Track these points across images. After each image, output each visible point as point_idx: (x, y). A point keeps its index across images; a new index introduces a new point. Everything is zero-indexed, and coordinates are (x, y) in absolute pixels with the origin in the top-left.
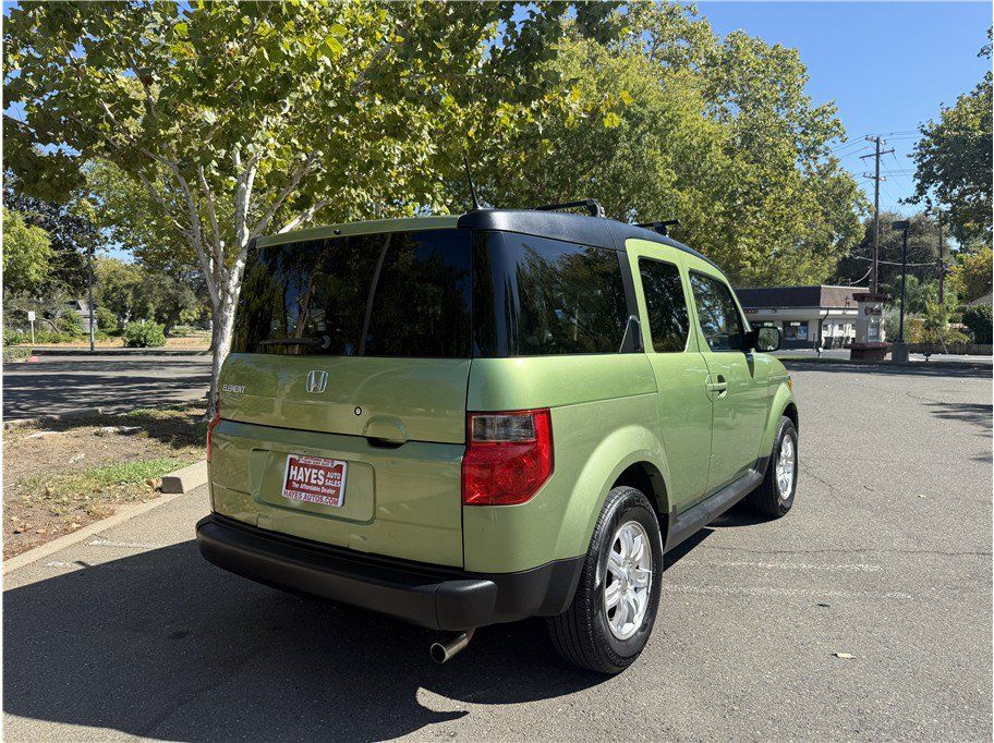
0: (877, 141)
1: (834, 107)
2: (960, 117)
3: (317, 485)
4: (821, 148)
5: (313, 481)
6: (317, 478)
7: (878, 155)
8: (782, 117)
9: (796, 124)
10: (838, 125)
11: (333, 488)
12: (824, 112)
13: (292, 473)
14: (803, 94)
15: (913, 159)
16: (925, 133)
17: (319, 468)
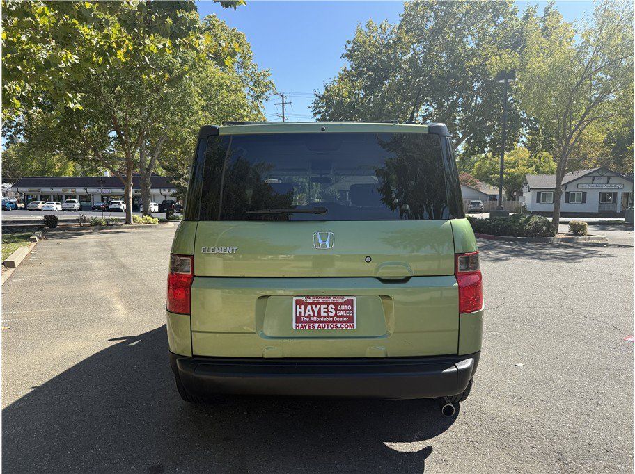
0: (283, 96)
1: (270, 72)
2: (339, 90)
3: (328, 316)
4: (264, 96)
5: (322, 314)
6: (328, 311)
7: (283, 104)
8: (241, 74)
9: (249, 80)
10: (272, 84)
11: (346, 317)
12: (265, 74)
13: (299, 310)
14: (252, 61)
15: (311, 109)
16: (317, 95)
17: (328, 304)
